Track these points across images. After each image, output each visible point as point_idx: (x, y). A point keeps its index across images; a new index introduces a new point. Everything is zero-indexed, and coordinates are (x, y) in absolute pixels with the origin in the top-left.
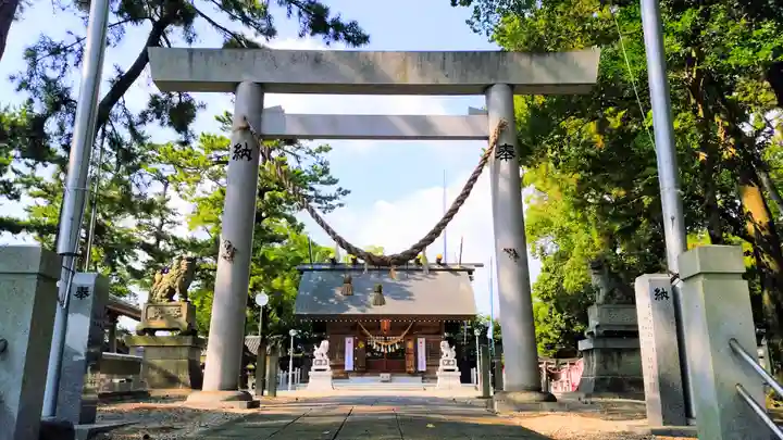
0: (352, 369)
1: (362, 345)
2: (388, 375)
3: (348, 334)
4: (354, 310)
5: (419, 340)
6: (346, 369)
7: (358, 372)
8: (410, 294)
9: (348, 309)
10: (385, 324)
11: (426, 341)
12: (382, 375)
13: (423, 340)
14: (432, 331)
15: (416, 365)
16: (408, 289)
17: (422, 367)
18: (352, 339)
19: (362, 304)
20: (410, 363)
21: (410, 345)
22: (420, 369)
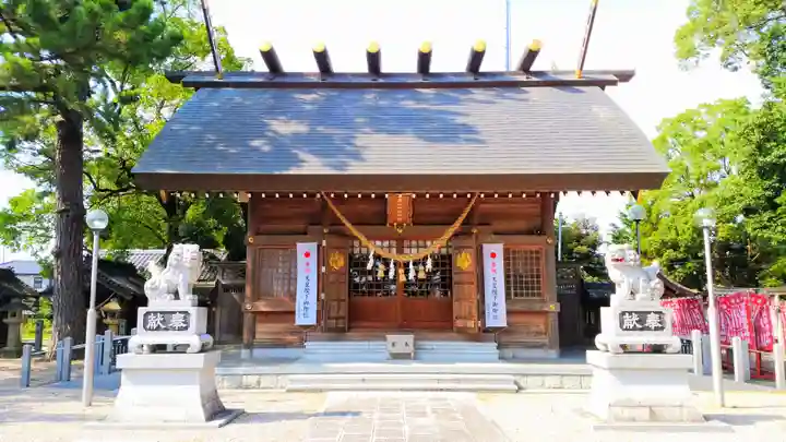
0: (311, 320)
1: (338, 262)
2: (409, 338)
3: (303, 234)
4: (312, 166)
5: (488, 248)
6: (300, 320)
7: (330, 330)
8: (468, 129)
9: (298, 162)
10: (399, 205)
11: (506, 251)
12: (391, 338)
13: (498, 248)
14: (521, 225)
15: (482, 314)
16: (460, 120)
17: (497, 317)
18: (312, 247)
19: (340, 151)
20: (463, 307)
21: (464, 261)
22: (490, 323)
